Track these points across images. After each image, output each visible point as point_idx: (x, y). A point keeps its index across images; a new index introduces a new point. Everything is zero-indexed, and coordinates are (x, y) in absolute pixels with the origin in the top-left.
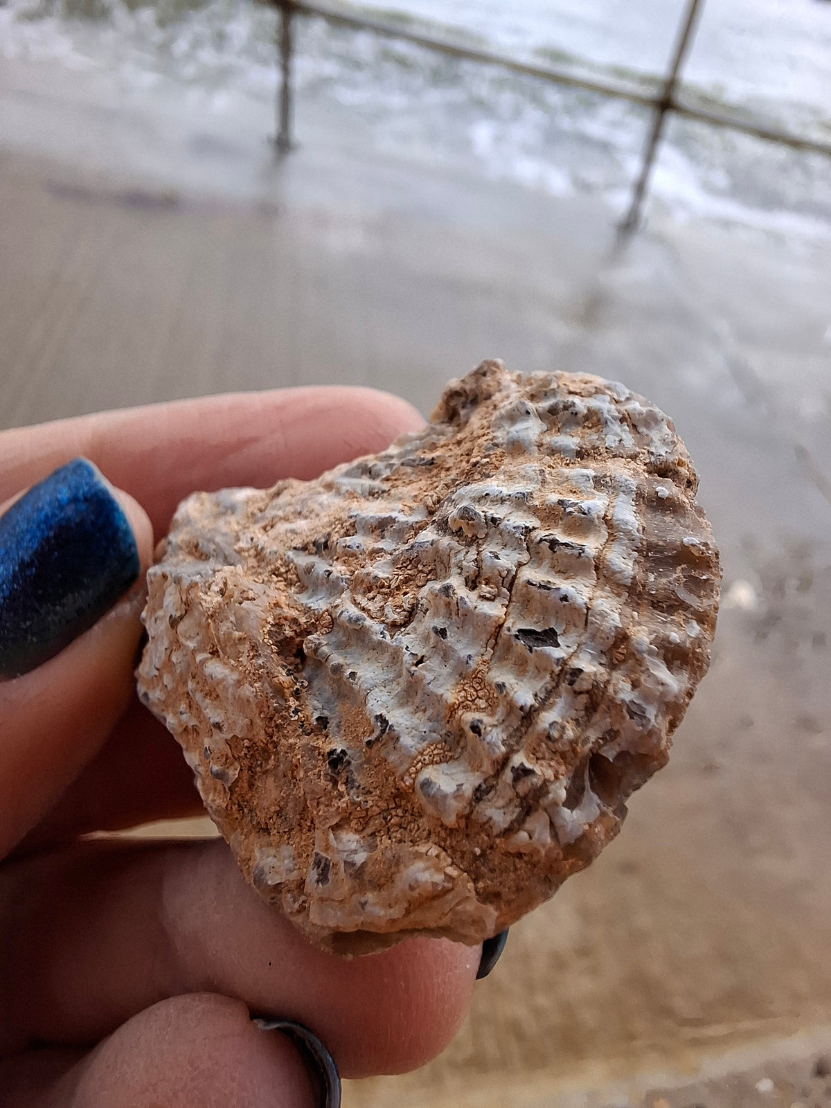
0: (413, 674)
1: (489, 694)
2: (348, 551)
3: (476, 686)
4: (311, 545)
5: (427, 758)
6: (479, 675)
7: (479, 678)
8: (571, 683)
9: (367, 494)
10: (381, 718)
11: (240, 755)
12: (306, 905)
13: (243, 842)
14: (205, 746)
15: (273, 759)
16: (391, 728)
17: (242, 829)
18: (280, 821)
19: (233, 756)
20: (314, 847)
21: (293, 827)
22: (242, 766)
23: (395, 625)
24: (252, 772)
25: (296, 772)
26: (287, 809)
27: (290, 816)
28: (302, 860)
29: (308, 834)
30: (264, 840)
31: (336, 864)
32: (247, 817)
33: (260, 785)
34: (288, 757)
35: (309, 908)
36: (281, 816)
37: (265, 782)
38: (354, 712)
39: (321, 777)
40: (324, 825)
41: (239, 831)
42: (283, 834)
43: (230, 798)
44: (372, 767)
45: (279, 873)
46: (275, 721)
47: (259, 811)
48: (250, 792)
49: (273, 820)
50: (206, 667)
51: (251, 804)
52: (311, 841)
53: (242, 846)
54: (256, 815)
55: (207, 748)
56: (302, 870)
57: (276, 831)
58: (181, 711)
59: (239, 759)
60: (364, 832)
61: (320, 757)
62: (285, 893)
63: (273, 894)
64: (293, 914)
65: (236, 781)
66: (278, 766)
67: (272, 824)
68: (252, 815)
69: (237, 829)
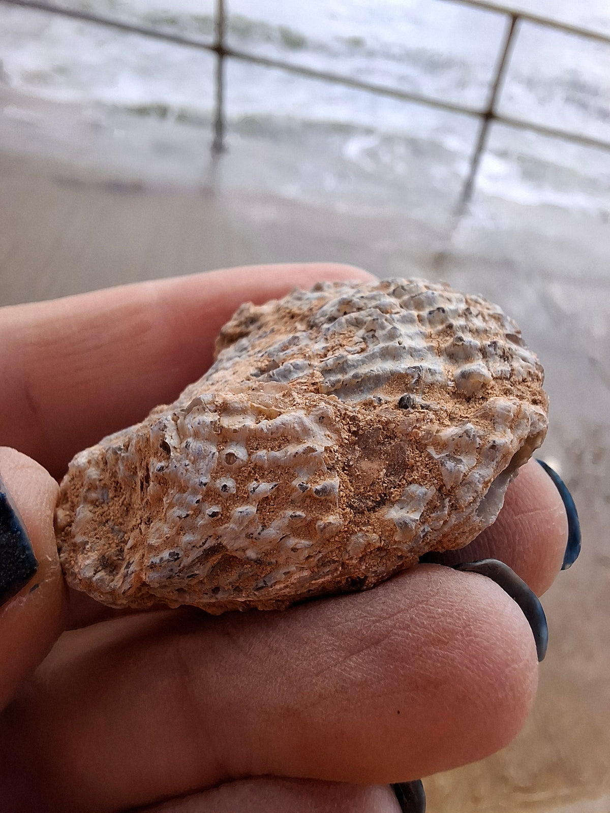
0: (403, 346)
1: (445, 335)
3: (435, 337)
5: (449, 370)
10: (411, 368)
11: (334, 462)
12: (453, 502)
13: (368, 531)
14: (297, 486)
15: (357, 447)
16: (422, 367)
17: (359, 527)
18: (392, 478)
19: (328, 469)
20: (432, 460)
21: (405, 470)
22: (337, 471)
23: (363, 350)
24: (346, 470)
25: (385, 432)
26: (393, 464)
27: (399, 462)
28: (428, 479)
29: (421, 459)
30: (385, 509)
31: (456, 450)
32: (359, 510)
33: (359, 473)
34: (373, 429)
35: (457, 500)
36: (390, 475)
37: (361, 467)
38: (387, 387)
39: (407, 416)
40: (431, 437)
41: (356, 530)
42: (400, 483)
43: (339, 507)
44: (426, 395)
45: (415, 511)
46: (349, 417)
47: (369, 491)
48: (352, 488)
49: (385, 483)
50: (270, 426)
51: (357, 497)
52: (427, 459)
53: (368, 534)
54: (366, 499)
55: (301, 484)
56: (434, 484)
57: (392, 488)
58: (254, 488)
59: (333, 467)
60: (453, 424)
61: (395, 410)
62: (430, 517)
63: (422, 528)
64: (445, 522)
65: (340, 486)
66: (366, 446)
67: (386, 487)
68: (364, 503)
69: (353, 531)
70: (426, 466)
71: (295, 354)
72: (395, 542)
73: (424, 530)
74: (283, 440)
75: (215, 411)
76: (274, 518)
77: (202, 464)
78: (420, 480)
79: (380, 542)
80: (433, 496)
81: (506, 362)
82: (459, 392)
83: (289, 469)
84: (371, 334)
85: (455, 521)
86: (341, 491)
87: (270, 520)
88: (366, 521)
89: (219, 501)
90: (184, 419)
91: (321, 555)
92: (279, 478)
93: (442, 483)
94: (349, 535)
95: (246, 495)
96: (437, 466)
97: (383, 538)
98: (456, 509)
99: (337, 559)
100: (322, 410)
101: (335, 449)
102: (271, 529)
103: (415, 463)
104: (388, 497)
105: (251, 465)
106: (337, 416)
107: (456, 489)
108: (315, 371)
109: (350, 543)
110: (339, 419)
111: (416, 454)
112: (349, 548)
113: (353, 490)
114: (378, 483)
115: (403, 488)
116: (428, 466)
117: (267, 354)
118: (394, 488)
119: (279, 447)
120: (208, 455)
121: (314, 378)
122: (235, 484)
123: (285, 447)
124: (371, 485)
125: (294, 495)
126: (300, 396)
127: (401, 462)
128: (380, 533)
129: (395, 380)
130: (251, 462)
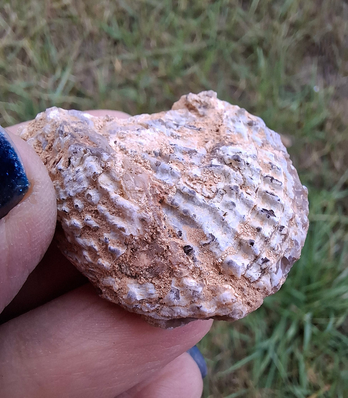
0: (224, 219)
1: (252, 231)
2: (178, 161)
3: (246, 227)
4: (152, 152)
5: (229, 252)
6: (248, 223)
7: (248, 224)
8: (281, 231)
9: (170, 135)
10: (211, 235)
11: (130, 243)
12: (159, 308)
13: (117, 281)
14: (105, 237)
15: (147, 246)
16: (216, 240)
17: (116, 276)
18: (147, 273)
19: (125, 243)
20: (170, 284)
21: (155, 276)
22: (128, 248)
23: (209, 197)
24: (133, 251)
25: (164, 253)
26: (154, 268)
27: (156, 271)
28: (160, 290)
29: (167, 279)
30: (132, 281)
31: (184, 292)
32: (122, 270)
33: (136, 257)
34: (161, 246)
35: (161, 309)
36: (148, 271)
37: (140, 256)
38: (193, 231)
39: (181, 256)
40: (179, 276)
41: (113, 276)
42: (148, 279)
43: (114, 262)
44: (203, 254)
45: (142, 295)
46: (156, 230)
47: (133, 268)
48: (128, 259)
49: (142, 272)
50: (117, 201)
51: (126, 265)
52: (168, 282)
53: (116, 283)
54: (129, 270)
55: (107, 238)
56: (160, 294)
57: (143, 277)
58: (87, 219)
59: (128, 245)
60: (197, 279)
61: (179, 248)
62: (145, 303)
63: (137, 304)
64: (148, 312)
65: (123, 254)
66: (151, 249)
67: (141, 274)
68: (126, 270)
69: (112, 275)
70: (165, 284)
71: (181, 163)
72: (122, 297)
73: (137, 306)
74: (118, 212)
75: (103, 168)
76: (87, 237)
77: (76, 186)
78: (157, 287)
79: (117, 291)
80: (154, 298)
81: (260, 274)
82: (219, 267)
83: (108, 226)
84: (223, 192)
85: (152, 315)
86: (122, 257)
87: (85, 236)
88: (121, 277)
89: (71, 208)
90: (89, 156)
91: (92, 269)
92: (102, 225)
93: (163, 297)
94: (109, 275)
95: (83, 218)
96: (168, 290)
97: (120, 291)
98: (157, 312)
99: (98, 277)
100: (147, 217)
101: (136, 238)
102: (82, 241)
103: (162, 278)
104: (138, 278)
105: (95, 208)
106: (151, 225)
107: (166, 306)
108: (174, 187)
109: (106, 278)
110: (151, 227)
111: (167, 275)
112: (104, 279)
113: (127, 261)
114: (140, 269)
115: (148, 281)
116: (166, 285)
117: (174, 146)
118: (144, 278)
119: (113, 213)
120: (82, 185)
121: (170, 190)
122: (83, 208)
123: (115, 216)
124: (136, 267)
125: (101, 238)
126: (146, 199)
127: (157, 271)
128: (120, 288)
129: (199, 232)
130: (97, 207)
